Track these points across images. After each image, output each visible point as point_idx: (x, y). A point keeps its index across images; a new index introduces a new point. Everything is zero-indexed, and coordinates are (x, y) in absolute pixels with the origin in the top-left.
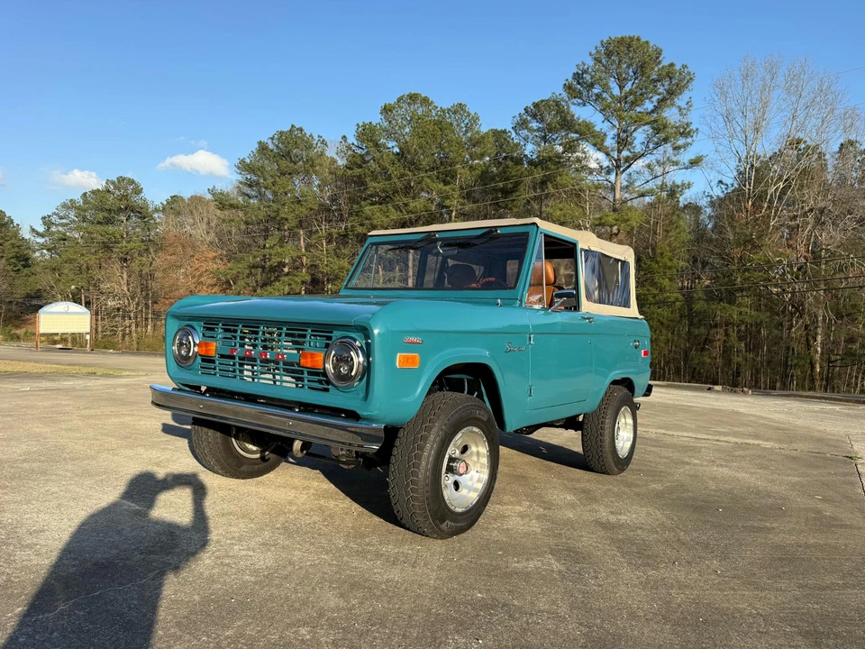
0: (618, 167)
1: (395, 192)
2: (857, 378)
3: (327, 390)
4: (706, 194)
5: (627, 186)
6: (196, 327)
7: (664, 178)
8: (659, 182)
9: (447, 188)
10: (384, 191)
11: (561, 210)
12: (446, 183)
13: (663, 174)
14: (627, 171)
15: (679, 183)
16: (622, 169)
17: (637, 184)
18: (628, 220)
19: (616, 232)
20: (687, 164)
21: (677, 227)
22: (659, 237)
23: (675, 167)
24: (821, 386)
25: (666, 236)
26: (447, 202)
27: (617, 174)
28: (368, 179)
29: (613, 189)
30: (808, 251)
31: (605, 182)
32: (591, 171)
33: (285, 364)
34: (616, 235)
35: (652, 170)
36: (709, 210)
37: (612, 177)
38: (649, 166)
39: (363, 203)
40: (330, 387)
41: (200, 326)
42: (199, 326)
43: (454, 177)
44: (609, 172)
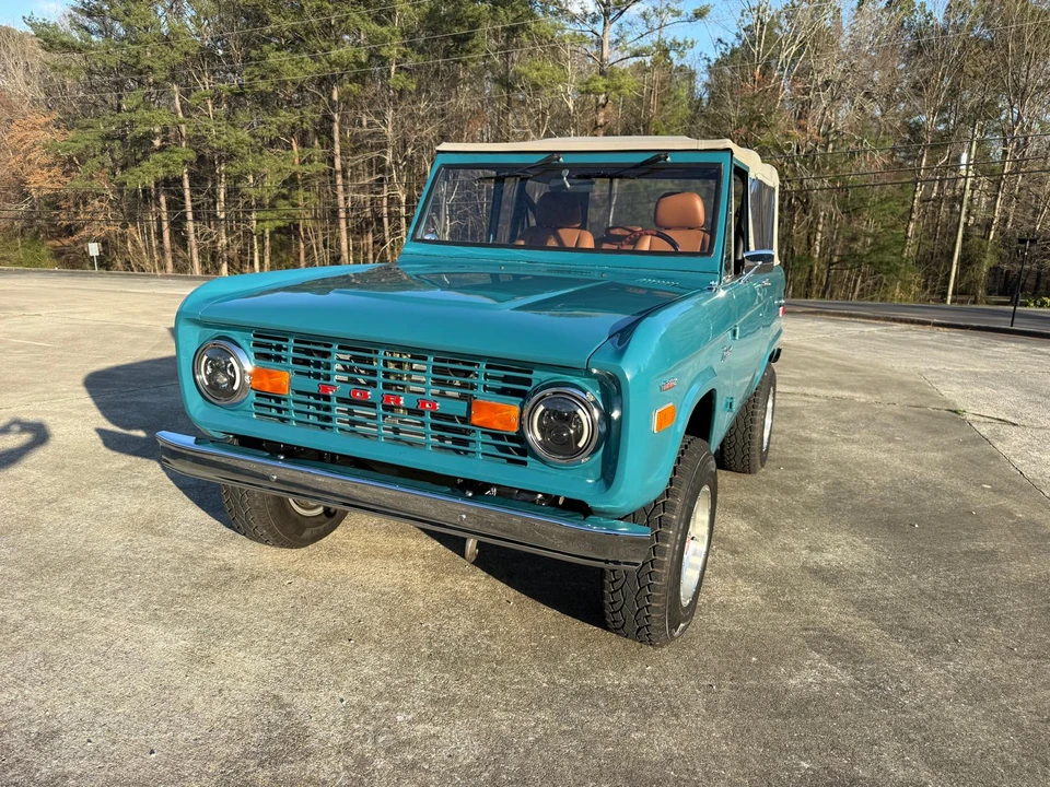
0: (606, 14)
1: (309, 31)
2: (856, 281)
3: (525, 463)
4: (703, 56)
5: (617, 41)
6: (238, 339)
7: (661, 32)
8: (655, 37)
9: (384, 30)
10: (293, 30)
11: (538, 70)
12: (382, 23)
13: (661, 27)
14: (618, 22)
15: (681, 40)
16: (611, 18)
17: (629, 38)
18: (620, 88)
19: (604, 102)
20: (691, 15)
21: (675, 97)
22: (653, 111)
23: (676, 19)
24: (818, 291)
25: (661, 110)
26: (384, 52)
27: (605, 24)
28: (269, 11)
29: (600, 43)
30: (819, 134)
31: (590, 34)
32: (573, 19)
33: (434, 415)
34: (604, 106)
35: (648, 21)
36: (706, 77)
37: (599, 27)
38: (644, 15)
39: (266, 47)
40: (528, 459)
41: (248, 340)
42: (246, 340)
43: (390, 14)
44: (594, 21)
